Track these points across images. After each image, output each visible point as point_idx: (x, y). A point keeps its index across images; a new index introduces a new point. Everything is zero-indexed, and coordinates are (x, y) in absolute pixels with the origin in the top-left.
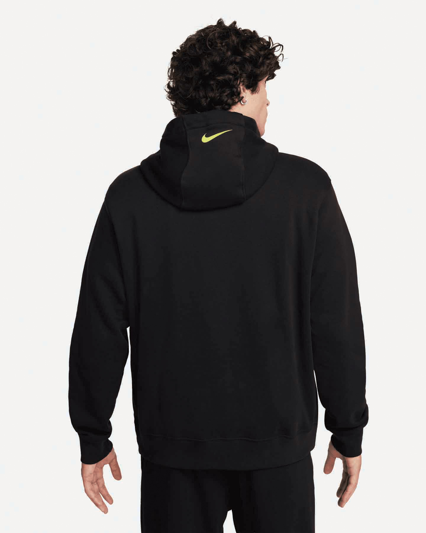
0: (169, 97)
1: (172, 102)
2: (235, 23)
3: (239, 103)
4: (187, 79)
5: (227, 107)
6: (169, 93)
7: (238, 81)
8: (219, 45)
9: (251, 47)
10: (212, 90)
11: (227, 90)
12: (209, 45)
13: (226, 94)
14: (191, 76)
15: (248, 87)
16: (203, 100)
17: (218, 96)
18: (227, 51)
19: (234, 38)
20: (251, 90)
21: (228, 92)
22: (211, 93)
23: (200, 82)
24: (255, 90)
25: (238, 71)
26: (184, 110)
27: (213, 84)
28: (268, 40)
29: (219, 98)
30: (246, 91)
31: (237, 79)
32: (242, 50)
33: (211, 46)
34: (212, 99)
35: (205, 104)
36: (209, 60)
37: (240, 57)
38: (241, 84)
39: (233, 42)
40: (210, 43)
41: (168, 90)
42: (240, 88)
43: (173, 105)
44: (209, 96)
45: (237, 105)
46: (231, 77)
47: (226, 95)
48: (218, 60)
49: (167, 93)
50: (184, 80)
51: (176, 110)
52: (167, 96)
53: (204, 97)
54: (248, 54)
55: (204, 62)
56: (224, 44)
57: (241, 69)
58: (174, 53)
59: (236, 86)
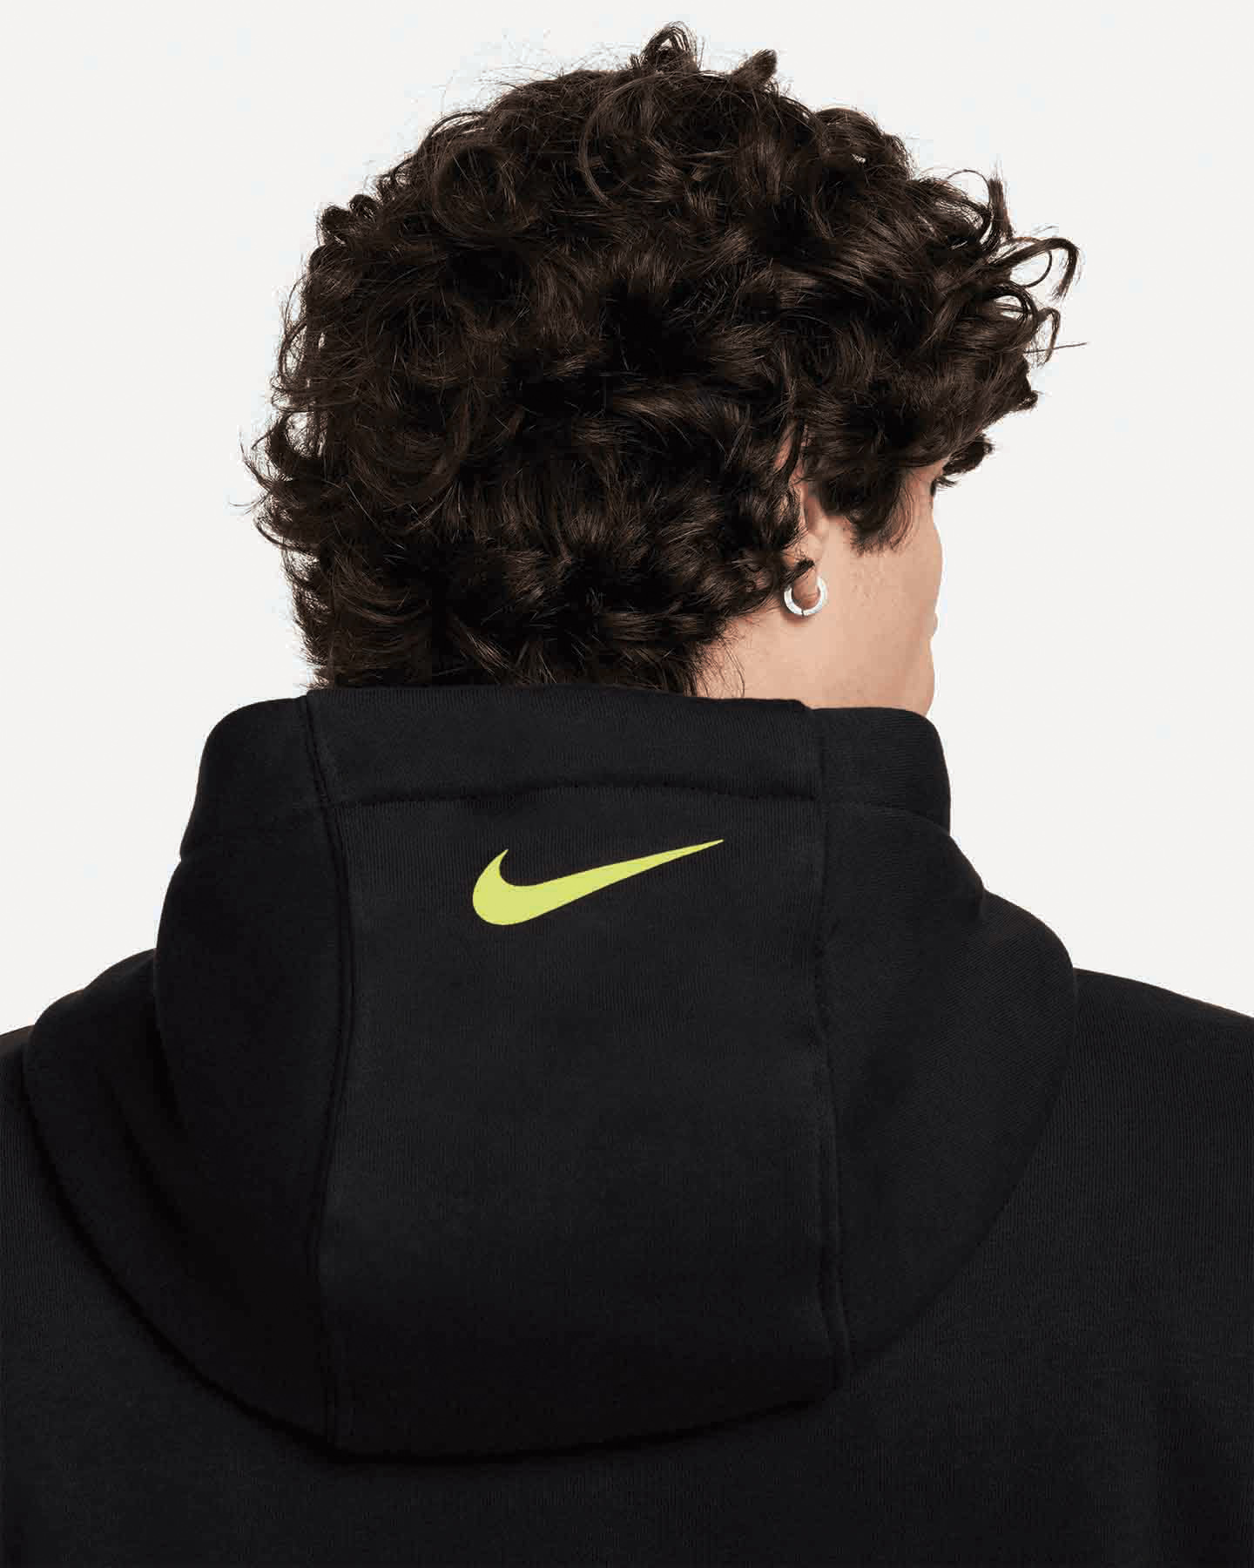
0: (277, 523)
1: (296, 554)
2: (765, 63)
3: (772, 602)
4: (418, 395)
5: (689, 622)
6: (275, 488)
7: (776, 451)
8: (667, 172)
9: (883, 218)
10: (593, 492)
11: (702, 500)
12: (596, 173)
13: (691, 528)
14: (444, 380)
15: (837, 499)
16: (525, 560)
17: (636, 543)
18: (725, 218)
19: (766, 150)
20: (852, 520)
21: (702, 516)
22: (581, 510)
23: (510, 427)
24: (880, 524)
25: (781, 379)
26: (376, 624)
27: (599, 450)
28: (980, 196)
29: (645, 559)
30: (823, 524)
31: (768, 433)
32: (825, 232)
33: (604, 181)
34: (592, 562)
35: (538, 592)
36: (587, 274)
37: (807, 281)
38: (798, 473)
39: (761, 173)
40: (599, 161)
41: (271, 471)
42: (791, 497)
43: (297, 580)
44: (565, 535)
45: (756, 617)
46: (733, 413)
47: (696, 540)
48: (660, 276)
49: (265, 492)
50: (393, 402)
51: (319, 612)
52: (261, 509)
53: (534, 543)
54: (863, 263)
55: (552, 291)
56: (697, 176)
57: (804, 363)
58: (332, 220)
59: (768, 482)
